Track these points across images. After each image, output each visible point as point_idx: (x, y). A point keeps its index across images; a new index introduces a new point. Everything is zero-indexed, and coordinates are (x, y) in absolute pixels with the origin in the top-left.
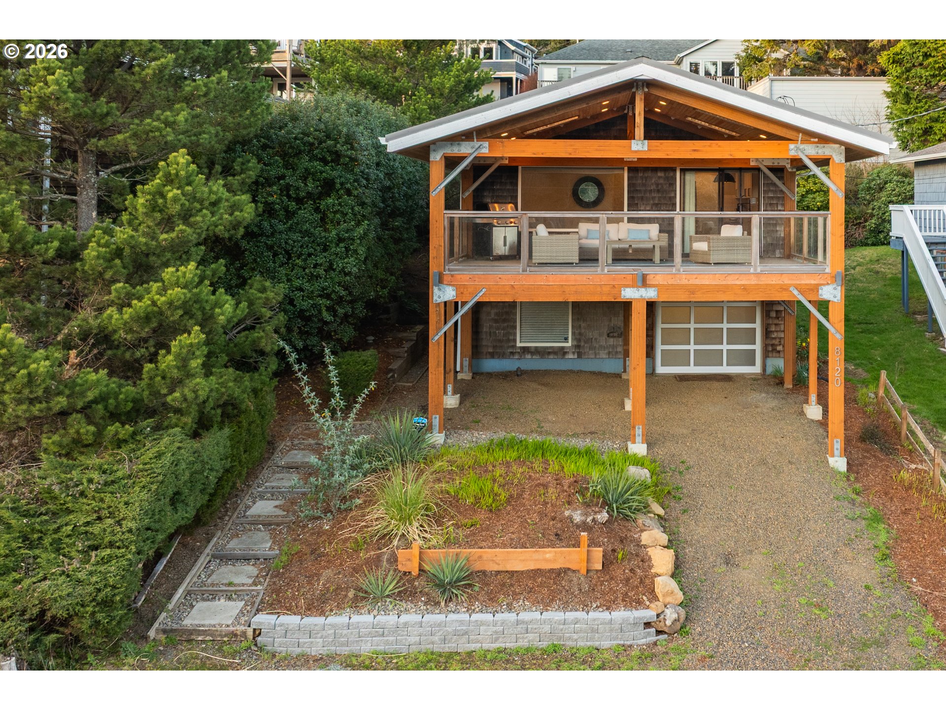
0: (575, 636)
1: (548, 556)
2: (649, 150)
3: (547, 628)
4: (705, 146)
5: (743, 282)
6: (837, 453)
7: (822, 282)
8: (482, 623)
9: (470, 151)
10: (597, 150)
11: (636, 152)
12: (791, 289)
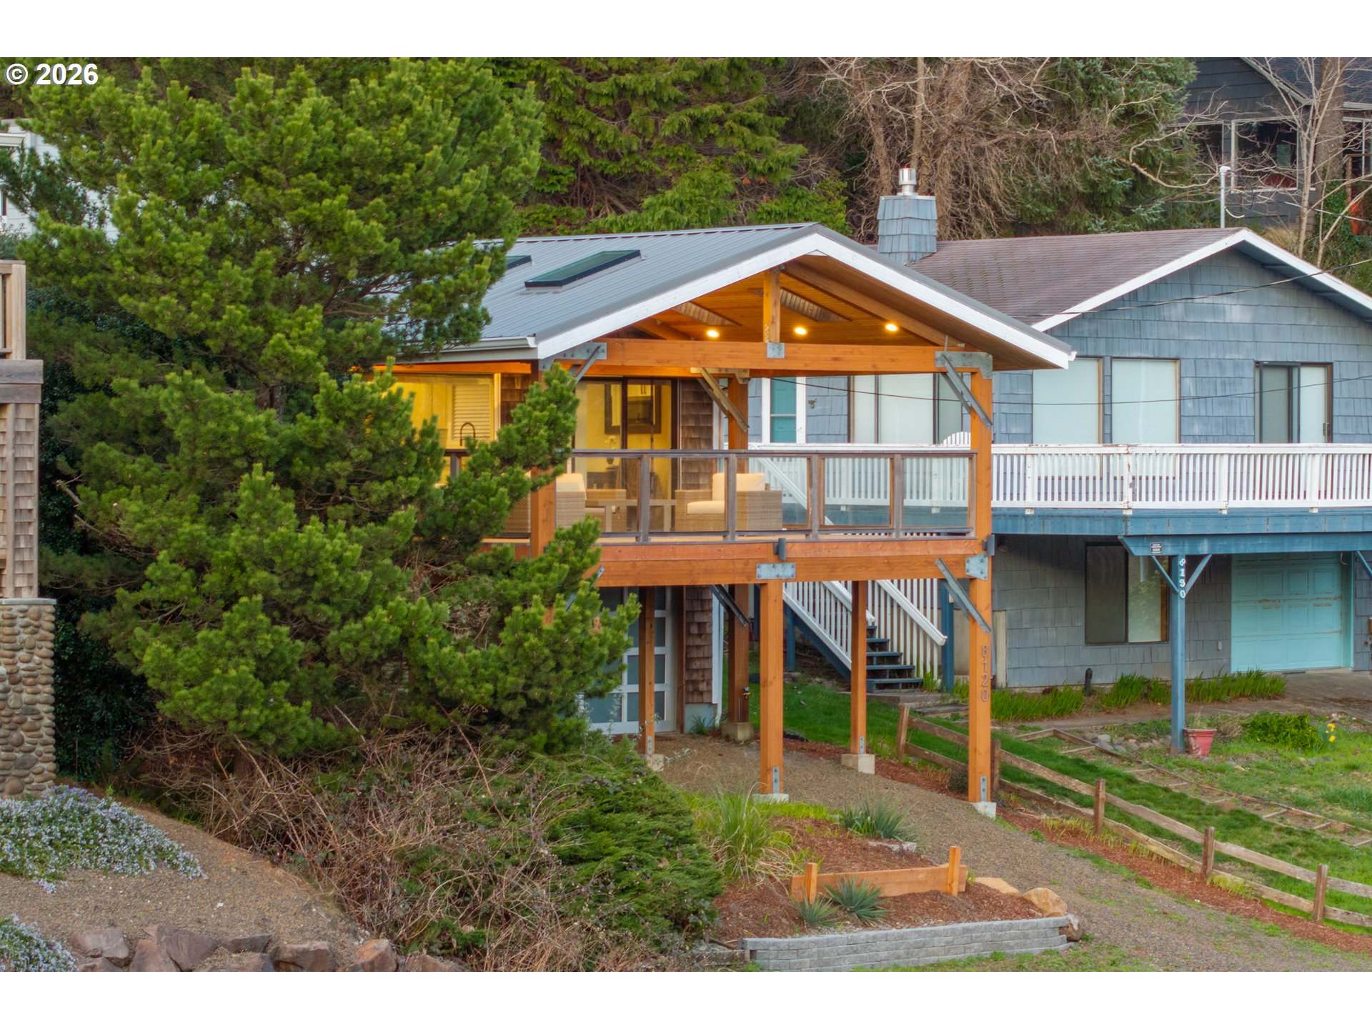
0: (1012, 943)
1: (921, 876)
2: (786, 358)
3: (988, 936)
4: (845, 353)
5: (887, 553)
6: (983, 795)
7: (969, 552)
8: (936, 934)
9: (585, 358)
10: (729, 357)
11: (772, 360)
12: (937, 561)
